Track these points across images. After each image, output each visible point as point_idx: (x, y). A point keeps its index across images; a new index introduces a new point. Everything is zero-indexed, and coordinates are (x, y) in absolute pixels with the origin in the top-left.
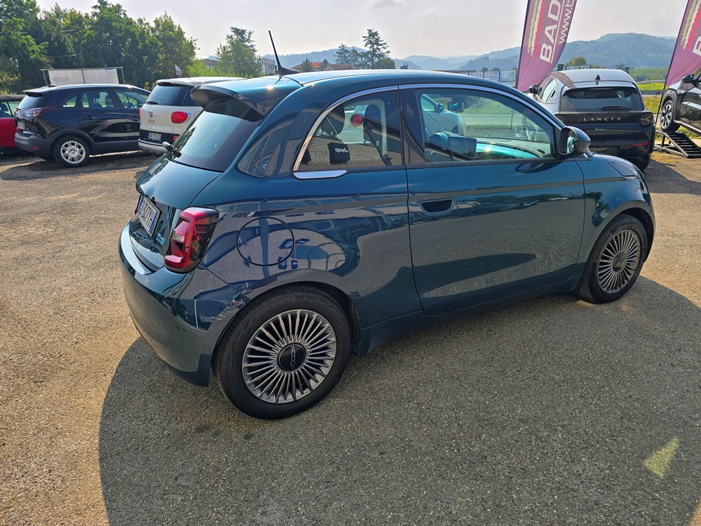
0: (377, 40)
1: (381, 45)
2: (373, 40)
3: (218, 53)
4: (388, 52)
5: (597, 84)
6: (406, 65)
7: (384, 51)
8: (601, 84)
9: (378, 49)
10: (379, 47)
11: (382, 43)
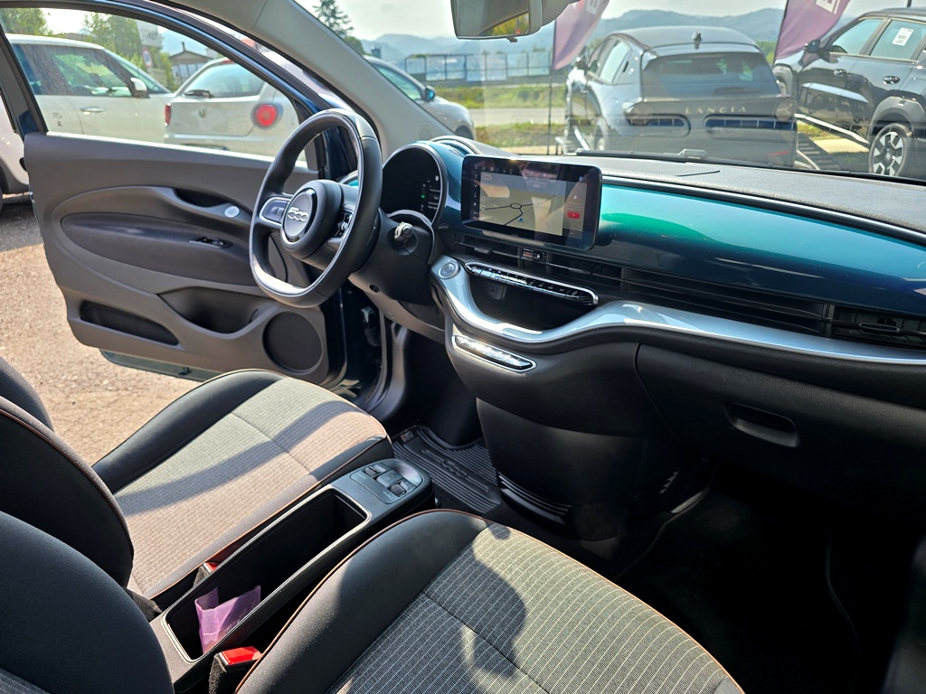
0: (334, 12)
1: (339, 18)
2: (328, 12)
3: (87, 22)
4: (351, 28)
5: (697, 47)
6: (378, 47)
7: (344, 27)
8: (703, 48)
9: (338, 24)
10: (339, 21)
11: (341, 15)
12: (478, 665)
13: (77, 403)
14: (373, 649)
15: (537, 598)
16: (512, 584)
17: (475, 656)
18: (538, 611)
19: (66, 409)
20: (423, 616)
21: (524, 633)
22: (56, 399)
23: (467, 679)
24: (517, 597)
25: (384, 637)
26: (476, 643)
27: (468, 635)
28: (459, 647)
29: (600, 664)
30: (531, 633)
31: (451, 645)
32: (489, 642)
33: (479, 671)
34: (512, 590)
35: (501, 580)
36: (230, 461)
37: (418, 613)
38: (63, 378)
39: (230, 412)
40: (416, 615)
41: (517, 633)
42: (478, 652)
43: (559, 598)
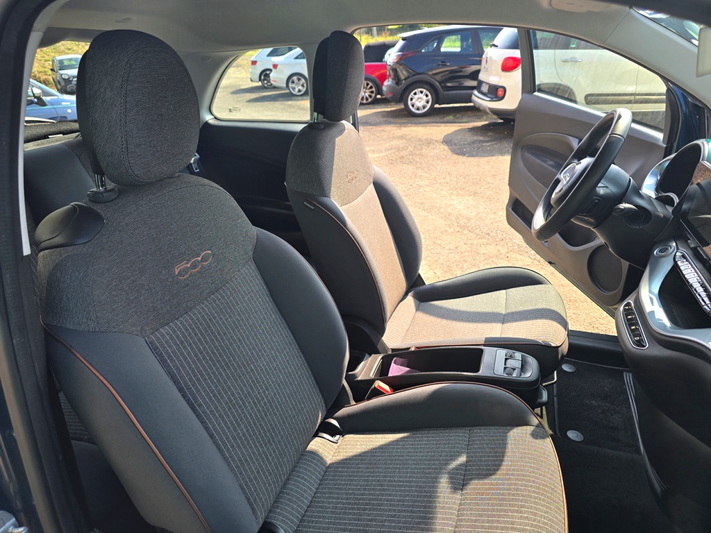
12: (449, 473)
13: (509, 258)
14: (428, 430)
15: (507, 474)
16: (506, 459)
17: (453, 469)
18: (499, 479)
19: (502, 259)
20: (458, 436)
21: (481, 482)
22: (502, 251)
23: (440, 473)
24: (500, 465)
25: (436, 430)
26: (461, 465)
27: (463, 459)
28: (453, 460)
29: (491, 526)
30: (483, 484)
31: (451, 456)
32: (466, 470)
33: (446, 475)
34: (502, 461)
35: (504, 452)
36: (479, 313)
37: (458, 432)
38: (514, 241)
39: (505, 289)
40: (455, 433)
41: (479, 479)
42: (456, 469)
43: (516, 484)
